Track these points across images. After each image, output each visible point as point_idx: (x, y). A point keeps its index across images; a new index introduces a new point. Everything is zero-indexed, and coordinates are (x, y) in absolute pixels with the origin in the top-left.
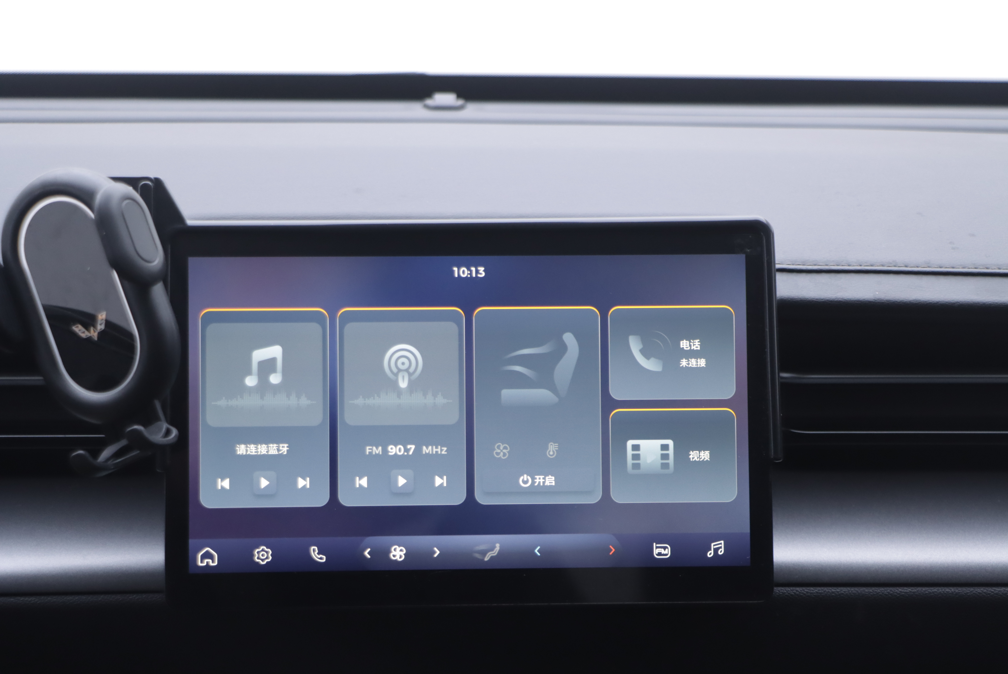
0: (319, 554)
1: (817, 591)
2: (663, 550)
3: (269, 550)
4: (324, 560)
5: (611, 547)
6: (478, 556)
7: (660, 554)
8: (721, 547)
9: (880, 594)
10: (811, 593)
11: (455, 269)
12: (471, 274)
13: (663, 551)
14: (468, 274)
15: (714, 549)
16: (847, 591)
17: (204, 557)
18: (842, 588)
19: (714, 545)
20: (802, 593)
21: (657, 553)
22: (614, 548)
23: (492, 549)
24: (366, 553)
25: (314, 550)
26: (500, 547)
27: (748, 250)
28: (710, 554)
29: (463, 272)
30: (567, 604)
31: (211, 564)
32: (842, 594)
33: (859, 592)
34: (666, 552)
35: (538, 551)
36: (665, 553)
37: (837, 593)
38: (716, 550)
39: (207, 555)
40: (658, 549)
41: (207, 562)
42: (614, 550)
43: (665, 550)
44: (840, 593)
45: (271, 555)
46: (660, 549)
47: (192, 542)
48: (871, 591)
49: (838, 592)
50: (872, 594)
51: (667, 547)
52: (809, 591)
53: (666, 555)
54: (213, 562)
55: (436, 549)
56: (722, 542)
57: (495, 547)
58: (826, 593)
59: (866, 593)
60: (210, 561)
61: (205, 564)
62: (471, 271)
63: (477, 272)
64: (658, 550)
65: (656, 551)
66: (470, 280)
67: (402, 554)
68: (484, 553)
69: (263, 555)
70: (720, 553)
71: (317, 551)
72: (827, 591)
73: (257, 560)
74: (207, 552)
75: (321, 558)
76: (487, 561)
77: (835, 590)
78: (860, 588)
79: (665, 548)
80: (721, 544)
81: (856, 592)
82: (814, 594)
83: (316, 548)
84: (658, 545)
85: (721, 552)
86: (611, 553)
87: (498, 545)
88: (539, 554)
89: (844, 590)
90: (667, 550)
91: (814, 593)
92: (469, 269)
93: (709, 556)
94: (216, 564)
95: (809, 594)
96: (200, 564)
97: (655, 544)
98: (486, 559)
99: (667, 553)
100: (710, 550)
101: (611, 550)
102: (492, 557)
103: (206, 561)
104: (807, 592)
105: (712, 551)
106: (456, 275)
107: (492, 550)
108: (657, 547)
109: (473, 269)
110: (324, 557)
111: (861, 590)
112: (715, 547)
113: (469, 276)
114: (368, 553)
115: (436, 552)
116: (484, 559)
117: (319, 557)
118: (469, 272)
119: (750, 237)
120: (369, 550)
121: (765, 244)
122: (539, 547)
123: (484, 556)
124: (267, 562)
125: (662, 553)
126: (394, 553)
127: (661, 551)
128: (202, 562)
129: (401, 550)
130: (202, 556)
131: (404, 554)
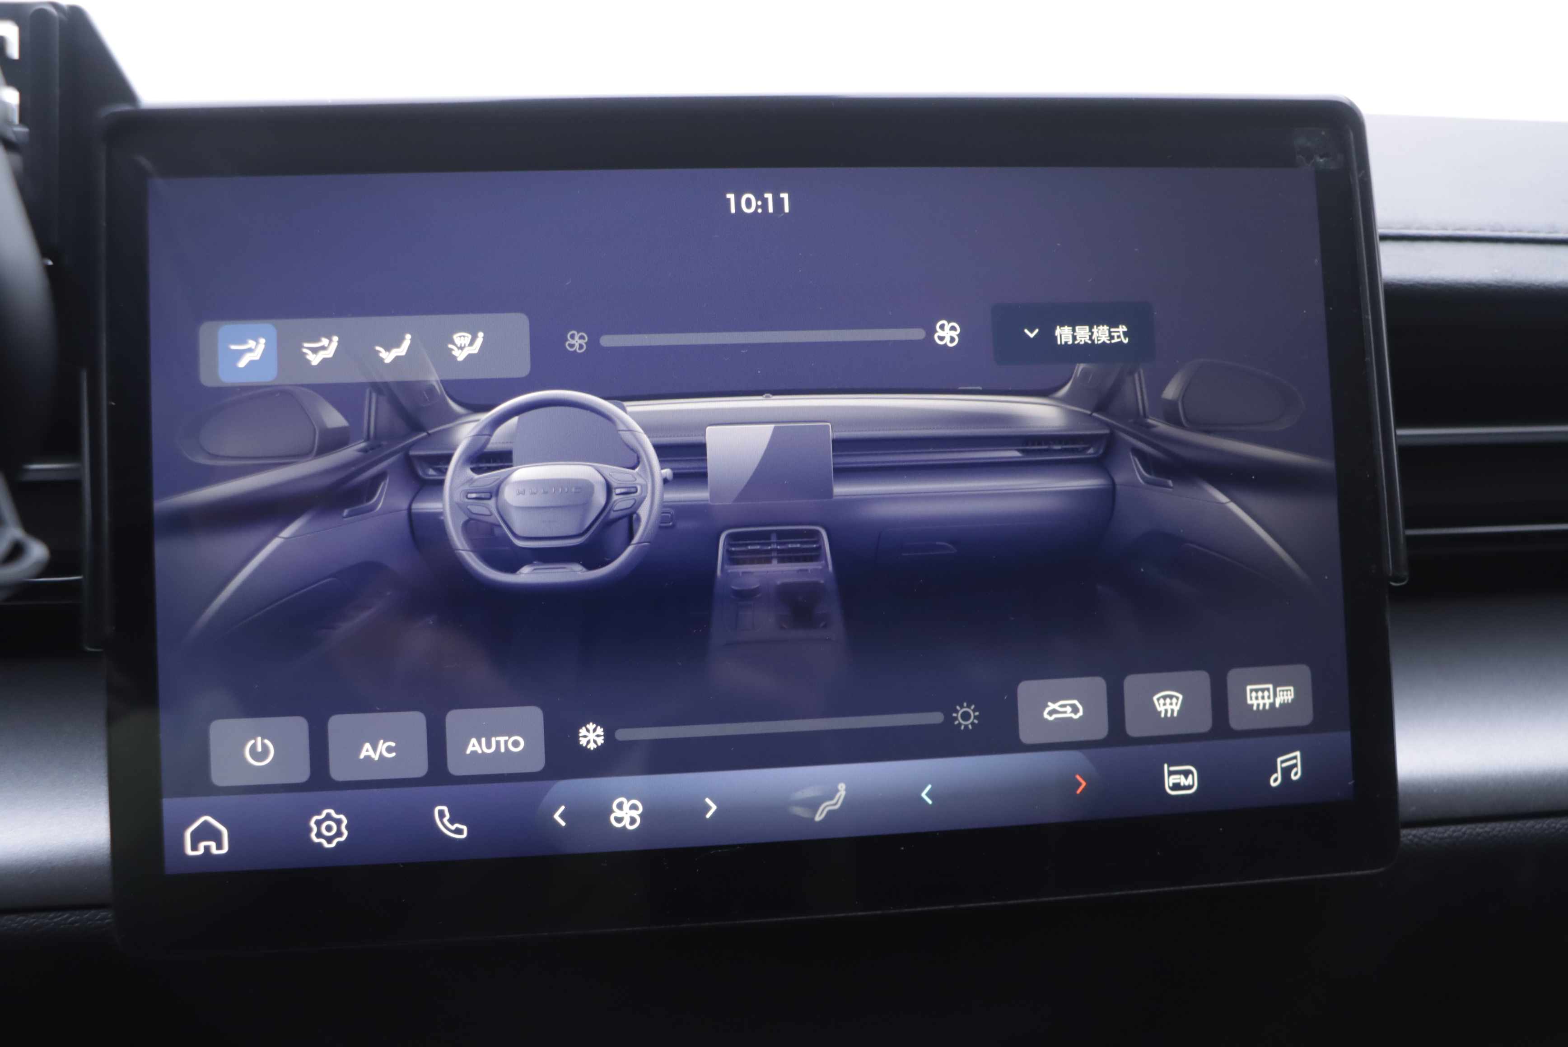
0: (451, 822)
2: (1182, 777)
3: (342, 817)
4: (464, 836)
5: (1078, 777)
6: (799, 811)
7: (1177, 787)
8: (1295, 765)
9: (1561, 831)
10: (1441, 839)
11: (731, 196)
12: (765, 206)
13: (1182, 780)
14: (757, 207)
15: (1283, 769)
17: (197, 838)
19: (1283, 762)
21: (1171, 785)
22: (1084, 779)
23: (828, 793)
24: (557, 817)
25: (442, 814)
26: (846, 790)
27: (1321, 160)
28: (1276, 780)
29: (748, 202)
31: (214, 851)
34: (1189, 781)
35: (927, 795)
36: (1187, 783)
38: (1287, 771)
39: (206, 833)
40: (1172, 777)
41: (207, 848)
42: (1084, 784)
43: (1186, 777)
44: (1491, 834)
45: (347, 827)
46: (1177, 776)
47: (170, 805)
48: (1545, 826)
49: (1488, 833)
50: (1546, 832)
51: (1190, 772)
52: (1437, 835)
53: (1189, 787)
54: (219, 847)
56: (1298, 754)
57: (837, 791)
60: (213, 845)
61: (201, 851)
62: (765, 201)
63: (778, 202)
64: (1173, 779)
65: (1169, 781)
66: (761, 219)
67: (636, 814)
68: (814, 805)
70: (1294, 778)
71: (448, 816)
72: (1468, 831)
73: (316, 840)
74: (206, 823)
75: (459, 831)
76: (821, 822)
78: (1525, 821)
79: (1186, 773)
80: (1295, 758)
81: (1519, 830)
82: (1447, 841)
83: (446, 808)
84: (1172, 769)
85: (1296, 775)
87: (842, 787)
88: (930, 802)
89: (1497, 829)
90: (1190, 777)
91: (1446, 838)
92: (759, 197)
93: (1273, 784)
94: (225, 849)
95: (1437, 841)
96: (189, 852)
97: (1166, 766)
98: (818, 818)
99: (1191, 783)
100: (1276, 771)
101: (1080, 784)
102: (830, 812)
103: (202, 846)
104: (1434, 838)
105: (1279, 775)
106: (733, 210)
107: (832, 798)
108: (1171, 773)
109: (769, 196)
110: (465, 828)
111: (1527, 825)
112: (1285, 765)
113: (760, 211)
114: (561, 816)
115: (709, 808)
116: (813, 819)
117: (453, 828)
118: (760, 203)
119: (1323, 133)
120: (562, 808)
121: (1353, 147)
122: (929, 787)
123: (815, 811)
124: (339, 843)
125: (1182, 784)
126: (617, 813)
127: (1180, 779)
128: (194, 847)
129: (634, 807)
130: (193, 834)
131: (640, 815)
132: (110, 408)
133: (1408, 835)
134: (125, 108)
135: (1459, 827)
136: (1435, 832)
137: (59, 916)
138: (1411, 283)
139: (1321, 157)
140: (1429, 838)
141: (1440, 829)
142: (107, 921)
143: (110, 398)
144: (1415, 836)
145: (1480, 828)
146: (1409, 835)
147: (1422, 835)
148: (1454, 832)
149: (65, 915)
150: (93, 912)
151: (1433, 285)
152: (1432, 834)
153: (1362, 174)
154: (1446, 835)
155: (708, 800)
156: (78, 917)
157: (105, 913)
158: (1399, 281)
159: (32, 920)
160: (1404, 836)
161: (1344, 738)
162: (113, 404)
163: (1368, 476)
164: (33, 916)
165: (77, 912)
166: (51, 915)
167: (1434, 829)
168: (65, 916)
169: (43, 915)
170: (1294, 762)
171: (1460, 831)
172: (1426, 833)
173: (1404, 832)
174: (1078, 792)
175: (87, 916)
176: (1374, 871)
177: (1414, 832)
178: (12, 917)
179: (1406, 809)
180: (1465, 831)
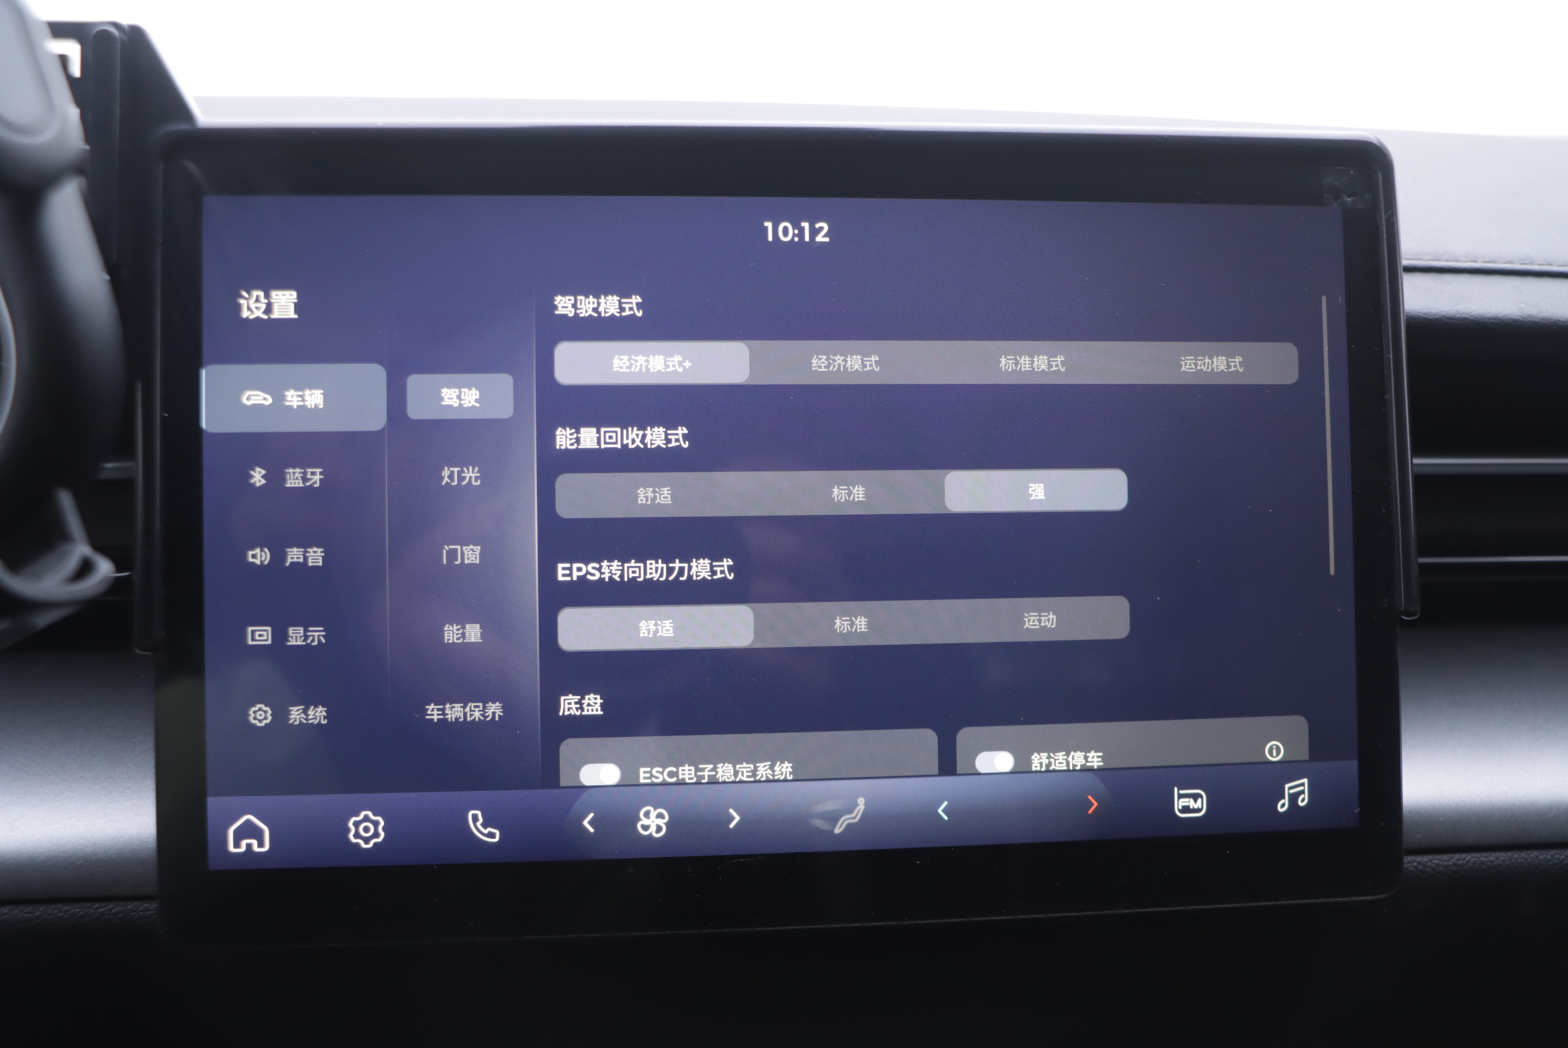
0: (485, 825)
1: (1455, 861)
2: (1192, 800)
3: (379, 819)
4: (497, 839)
5: (1090, 798)
6: (819, 823)
7: (1186, 809)
8: (1303, 792)
9: (1564, 862)
10: (1445, 866)
11: (769, 225)
12: (801, 234)
13: (1192, 804)
14: (794, 235)
15: (1290, 795)
16: (1507, 858)
17: (239, 836)
18: (1497, 854)
19: (1290, 788)
20: (1429, 867)
21: (1180, 807)
22: (1096, 801)
23: (849, 807)
24: (587, 823)
25: (475, 819)
26: (865, 804)
27: (1349, 200)
28: (1283, 806)
29: (786, 231)
30: (1005, 918)
31: (256, 849)
32: (1500, 865)
33: (1529, 859)
34: (1198, 804)
35: (943, 811)
36: (1196, 807)
37: (1490, 864)
38: (1294, 798)
40: (1182, 800)
41: (249, 846)
42: (1096, 804)
43: (1196, 801)
44: (1495, 863)
45: (384, 829)
46: (1187, 800)
47: (214, 804)
48: (1549, 857)
49: (1492, 862)
50: (1551, 863)
51: (1200, 796)
52: (1441, 863)
53: (1198, 810)
54: (261, 845)
56: (1305, 781)
57: (857, 805)
58: (1470, 864)
59: (1542, 862)
60: (254, 842)
61: (243, 849)
62: (802, 230)
64: (1183, 802)
65: (1179, 804)
66: (798, 248)
67: (661, 822)
68: (833, 818)
69: (366, 830)
70: (1301, 804)
71: (481, 820)
72: (1472, 860)
73: (354, 840)
75: (491, 835)
76: (840, 834)
77: (1487, 857)
78: (1529, 852)
79: (1196, 797)
80: (1303, 784)
81: (1523, 860)
82: (1451, 868)
83: (479, 813)
84: (1182, 792)
85: (1303, 801)
87: (861, 801)
88: (946, 818)
89: (1501, 858)
90: (1199, 800)
91: (1451, 866)
92: (796, 225)
93: (1280, 810)
94: (267, 847)
95: (1441, 868)
97: (1176, 789)
98: (837, 831)
99: (1200, 807)
100: (1284, 798)
101: (1091, 805)
102: (849, 826)
103: (244, 843)
104: (1438, 865)
105: (1286, 800)
106: (770, 238)
107: (851, 812)
108: (1181, 796)
109: (806, 225)
111: (1531, 855)
112: (1292, 791)
113: (796, 239)
114: (590, 823)
115: (733, 818)
116: (833, 831)
117: (486, 831)
118: (796, 232)
119: (1352, 172)
120: (592, 815)
121: (1381, 187)
122: (946, 803)
123: (835, 826)
124: (375, 844)
125: (1191, 807)
126: (644, 821)
127: (1189, 802)
128: (237, 845)
129: (661, 816)
130: (235, 832)
131: (666, 824)
132: (163, 419)
133: (1410, 862)
134: (182, 127)
135: (1464, 855)
136: (1440, 860)
137: (104, 907)
138: (1437, 317)
139: (1349, 196)
140: (1433, 865)
141: (1445, 857)
142: (149, 912)
143: (163, 410)
144: (1419, 863)
145: (1485, 857)
146: (1414, 862)
147: (1427, 862)
148: (1458, 860)
149: (109, 905)
150: (136, 903)
151: (1459, 319)
152: (1437, 861)
153: (1388, 214)
154: (1450, 863)
155: (731, 811)
156: (121, 909)
157: (147, 905)
158: (1425, 314)
159: (77, 910)
160: (1409, 862)
161: (1352, 766)
162: (166, 415)
163: (1384, 511)
164: (78, 906)
165: (121, 904)
166: (96, 906)
167: (1438, 856)
168: (109, 907)
169: (88, 905)
170: (1301, 788)
171: (1464, 859)
172: (1431, 861)
173: (1407, 859)
174: (1090, 812)
175: (130, 907)
176: (1376, 897)
177: (1419, 859)
178: (59, 906)
179: (1410, 837)
180: (1470, 860)
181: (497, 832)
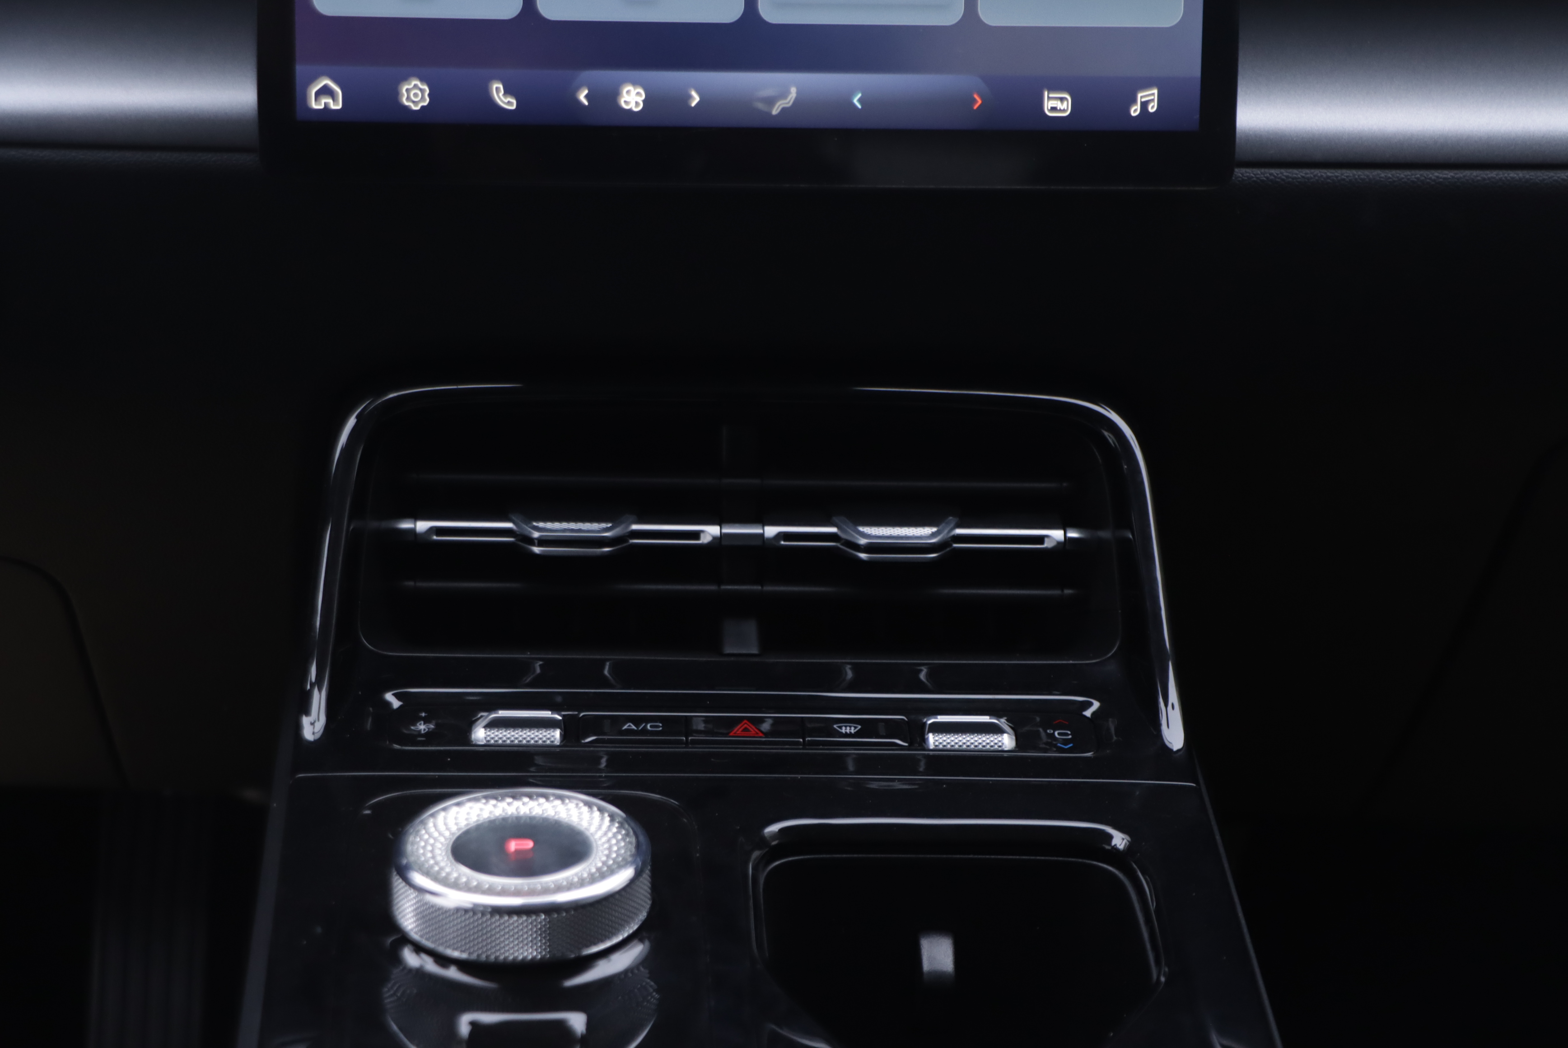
0: (505, 95)
1: (1304, 175)
2: (1059, 102)
3: (425, 87)
4: (514, 107)
5: (975, 96)
6: (760, 106)
7: (1054, 109)
8: (1153, 100)
9: (1403, 180)
10: (1293, 178)
13: (1059, 106)
15: (1142, 103)
16: (1351, 175)
17: (320, 94)
18: (1344, 171)
19: (1141, 97)
20: (1280, 178)
21: (1049, 108)
22: (980, 99)
23: (784, 95)
24: (582, 96)
25: (497, 89)
26: (798, 93)
28: (1135, 111)
31: (332, 106)
32: (1344, 180)
33: (1371, 177)
34: (1064, 106)
35: (858, 101)
36: (1062, 108)
37: (1335, 179)
38: (1144, 105)
39: (326, 91)
40: (1051, 102)
41: (325, 104)
42: (980, 102)
43: (1062, 103)
44: (1339, 178)
45: (429, 95)
46: (1055, 102)
47: (300, 69)
48: (1390, 175)
49: (1337, 177)
50: (1391, 180)
51: (1066, 99)
52: (1290, 175)
53: (1064, 111)
54: (335, 103)
55: (694, 94)
56: (1155, 91)
57: (790, 93)
58: (1317, 178)
59: (1382, 179)
60: (330, 101)
61: (322, 107)
64: (1051, 104)
65: (1048, 104)
67: (639, 99)
68: (771, 101)
69: (416, 95)
70: (1150, 110)
71: (502, 92)
72: (1319, 175)
73: (406, 103)
74: (326, 86)
75: (509, 103)
76: (776, 116)
77: (1333, 173)
78: (1373, 171)
79: (1062, 99)
80: (1153, 94)
81: (1366, 177)
82: (1298, 180)
83: (501, 86)
84: (1051, 95)
85: (1152, 108)
86: (975, 107)
87: (793, 92)
88: (859, 106)
89: (1345, 175)
90: (1065, 103)
93: (1133, 114)
94: (339, 106)
95: (1290, 180)
96: (315, 106)
97: (1046, 93)
98: (775, 112)
99: (1066, 108)
100: (1136, 104)
101: (976, 102)
102: (784, 110)
103: (323, 101)
105: (1138, 107)
107: (784, 97)
108: (1050, 99)
112: (1143, 100)
114: (585, 97)
115: (694, 99)
116: (770, 113)
117: (506, 101)
120: (586, 91)
122: (859, 95)
123: (772, 107)
124: (422, 107)
125: (1058, 108)
126: (626, 98)
127: (1057, 104)
128: (317, 103)
129: (638, 94)
130: (317, 92)
131: (643, 101)
145: (1331, 173)
170: (1152, 97)
181: (514, 101)
